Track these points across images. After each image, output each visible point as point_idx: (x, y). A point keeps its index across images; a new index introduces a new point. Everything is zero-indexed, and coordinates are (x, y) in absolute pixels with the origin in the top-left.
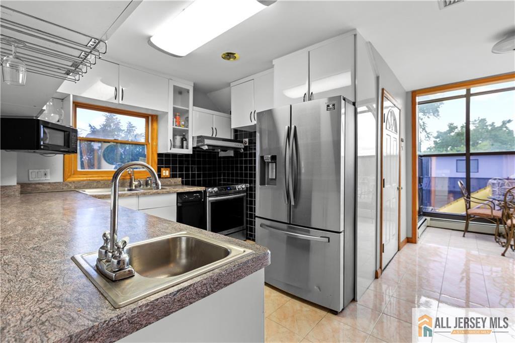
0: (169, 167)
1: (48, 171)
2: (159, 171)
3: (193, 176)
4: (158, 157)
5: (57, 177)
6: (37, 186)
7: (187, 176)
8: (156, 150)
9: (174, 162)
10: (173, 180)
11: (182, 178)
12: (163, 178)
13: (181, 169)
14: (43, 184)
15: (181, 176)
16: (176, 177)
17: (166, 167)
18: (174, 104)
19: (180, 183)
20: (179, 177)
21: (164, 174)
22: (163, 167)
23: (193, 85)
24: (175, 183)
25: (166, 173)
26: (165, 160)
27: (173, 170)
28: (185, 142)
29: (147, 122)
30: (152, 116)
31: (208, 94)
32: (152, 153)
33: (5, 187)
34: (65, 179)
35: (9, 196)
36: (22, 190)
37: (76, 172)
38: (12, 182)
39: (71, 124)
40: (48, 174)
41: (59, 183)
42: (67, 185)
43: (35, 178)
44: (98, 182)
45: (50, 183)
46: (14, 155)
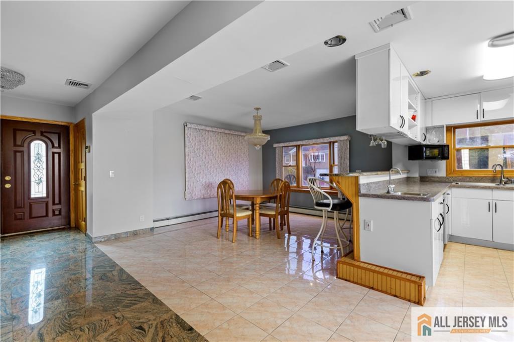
1: (437, 170)
5: (442, 174)
6: (431, 178)
14: (434, 177)
33: (414, 177)
34: (446, 176)
35: (415, 182)
36: (424, 180)
37: (454, 171)
38: (417, 175)
39: (445, 143)
40: (437, 172)
41: (443, 177)
42: (448, 179)
43: (430, 173)
44: (470, 177)
45: (438, 177)
46: (417, 162)
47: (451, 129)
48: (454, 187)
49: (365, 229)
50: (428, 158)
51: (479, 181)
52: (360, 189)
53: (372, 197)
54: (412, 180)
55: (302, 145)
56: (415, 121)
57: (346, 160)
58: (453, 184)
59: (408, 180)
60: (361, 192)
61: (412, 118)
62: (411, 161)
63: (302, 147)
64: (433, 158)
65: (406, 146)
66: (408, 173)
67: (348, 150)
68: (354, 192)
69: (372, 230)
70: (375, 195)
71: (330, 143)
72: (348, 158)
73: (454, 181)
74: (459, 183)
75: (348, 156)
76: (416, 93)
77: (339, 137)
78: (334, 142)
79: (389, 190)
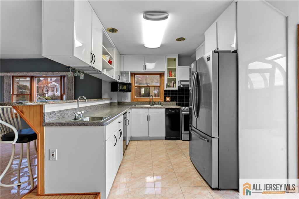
0: (170, 96)
1: (127, 98)
2: (165, 98)
3: (183, 101)
4: (164, 92)
5: (129, 100)
6: (124, 103)
7: (179, 101)
8: (163, 89)
9: (172, 94)
10: (171, 103)
11: (177, 102)
12: (167, 101)
13: (176, 97)
14: (125, 102)
15: (176, 101)
16: (174, 101)
17: (168, 96)
18: (168, 67)
19: (175, 104)
20: (175, 101)
21: (167, 100)
22: (167, 96)
23: (178, 55)
24: (172, 104)
25: (168, 99)
26: (167, 93)
27: (172, 97)
28: (175, 84)
29: (160, 76)
30: (162, 73)
31: (191, 57)
32: (162, 90)
33: (114, 103)
34: (131, 101)
35: (115, 106)
36: (120, 104)
37: (134, 98)
38: (116, 101)
39: (130, 82)
40: (127, 99)
41: (129, 102)
42: (131, 103)
43: (123, 100)
44: (141, 102)
45: (127, 102)
46: (116, 93)
47: (133, 74)
48: (133, 108)
49: (49, 159)
50: (121, 91)
51: (144, 104)
52: (44, 118)
53: (57, 126)
54: (113, 105)
55: (36, 77)
56: (111, 65)
57: (72, 90)
58: (133, 106)
59: (111, 105)
60: (46, 121)
61: (108, 62)
62: (112, 92)
63: (36, 79)
64: (124, 91)
65: (110, 82)
66: (111, 100)
67: (74, 83)
68: (39, 122)
69: (56, 160)
70: (59, 124)
71: (61, 77)
72: (74, 89)
73: (134, 104)
74: (136, 105)
75: (74, 87)
76: (113, 47)
77: (66, 72)
78: (64, 77)
79: (76, 117)
